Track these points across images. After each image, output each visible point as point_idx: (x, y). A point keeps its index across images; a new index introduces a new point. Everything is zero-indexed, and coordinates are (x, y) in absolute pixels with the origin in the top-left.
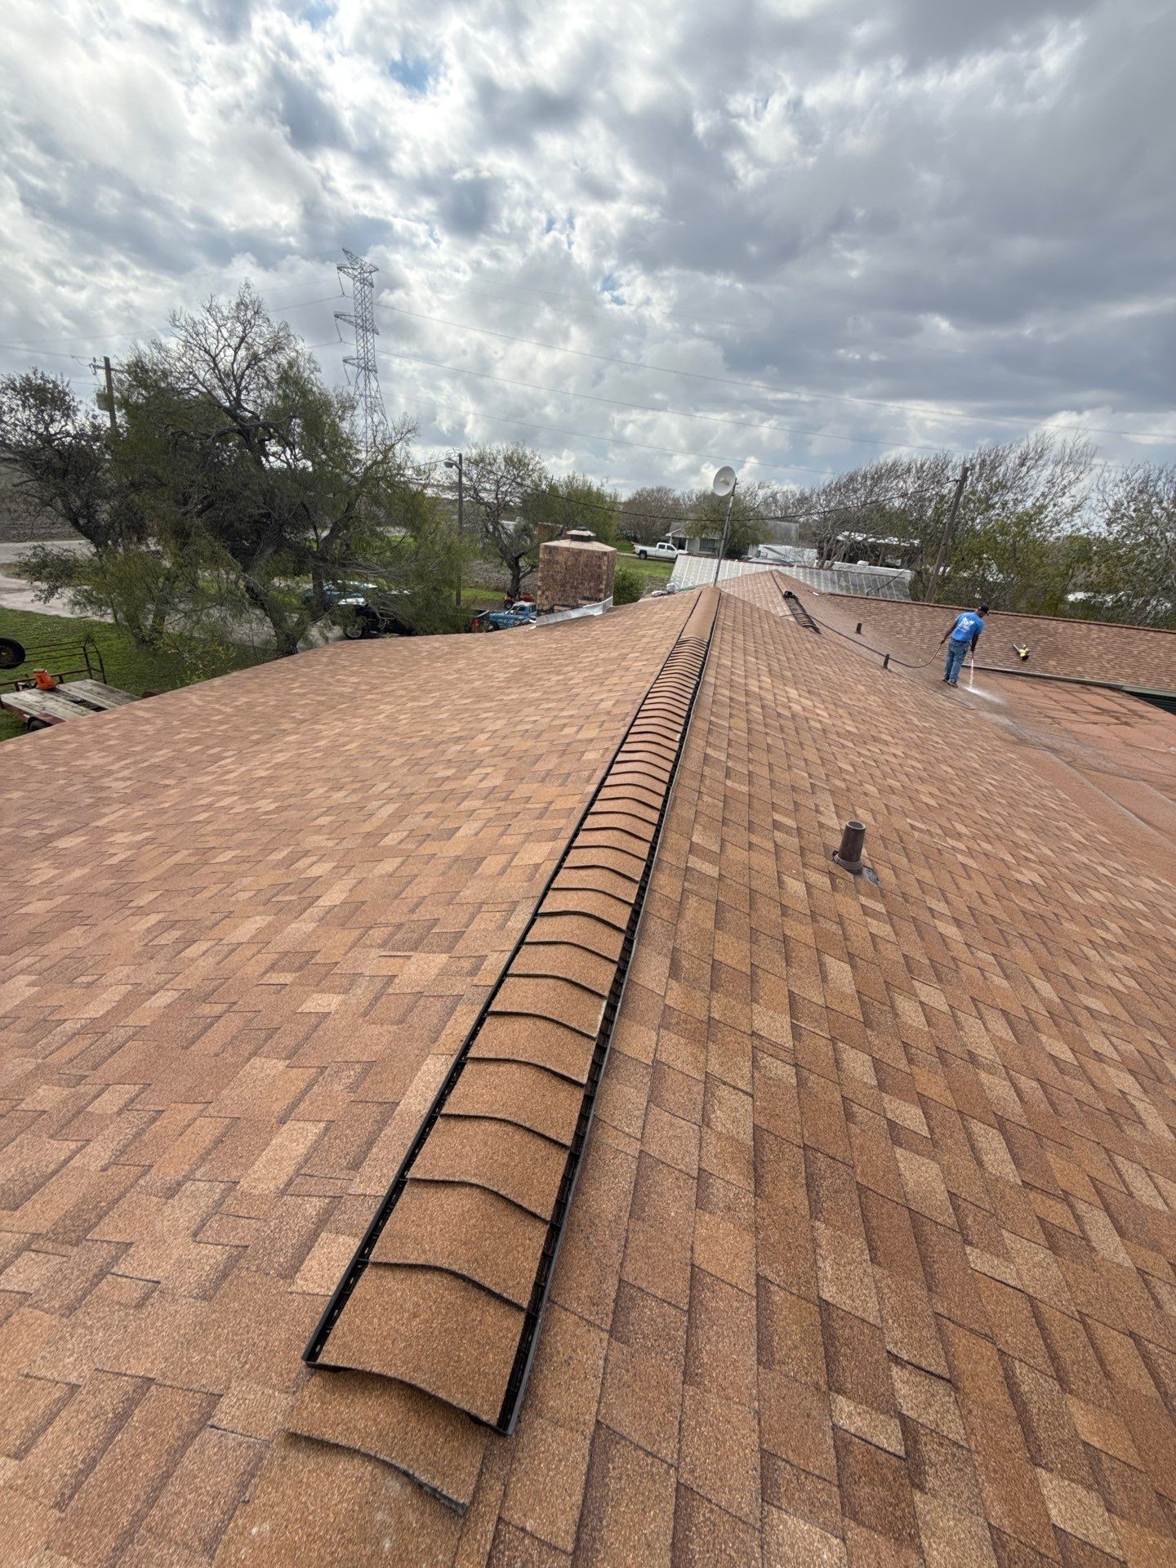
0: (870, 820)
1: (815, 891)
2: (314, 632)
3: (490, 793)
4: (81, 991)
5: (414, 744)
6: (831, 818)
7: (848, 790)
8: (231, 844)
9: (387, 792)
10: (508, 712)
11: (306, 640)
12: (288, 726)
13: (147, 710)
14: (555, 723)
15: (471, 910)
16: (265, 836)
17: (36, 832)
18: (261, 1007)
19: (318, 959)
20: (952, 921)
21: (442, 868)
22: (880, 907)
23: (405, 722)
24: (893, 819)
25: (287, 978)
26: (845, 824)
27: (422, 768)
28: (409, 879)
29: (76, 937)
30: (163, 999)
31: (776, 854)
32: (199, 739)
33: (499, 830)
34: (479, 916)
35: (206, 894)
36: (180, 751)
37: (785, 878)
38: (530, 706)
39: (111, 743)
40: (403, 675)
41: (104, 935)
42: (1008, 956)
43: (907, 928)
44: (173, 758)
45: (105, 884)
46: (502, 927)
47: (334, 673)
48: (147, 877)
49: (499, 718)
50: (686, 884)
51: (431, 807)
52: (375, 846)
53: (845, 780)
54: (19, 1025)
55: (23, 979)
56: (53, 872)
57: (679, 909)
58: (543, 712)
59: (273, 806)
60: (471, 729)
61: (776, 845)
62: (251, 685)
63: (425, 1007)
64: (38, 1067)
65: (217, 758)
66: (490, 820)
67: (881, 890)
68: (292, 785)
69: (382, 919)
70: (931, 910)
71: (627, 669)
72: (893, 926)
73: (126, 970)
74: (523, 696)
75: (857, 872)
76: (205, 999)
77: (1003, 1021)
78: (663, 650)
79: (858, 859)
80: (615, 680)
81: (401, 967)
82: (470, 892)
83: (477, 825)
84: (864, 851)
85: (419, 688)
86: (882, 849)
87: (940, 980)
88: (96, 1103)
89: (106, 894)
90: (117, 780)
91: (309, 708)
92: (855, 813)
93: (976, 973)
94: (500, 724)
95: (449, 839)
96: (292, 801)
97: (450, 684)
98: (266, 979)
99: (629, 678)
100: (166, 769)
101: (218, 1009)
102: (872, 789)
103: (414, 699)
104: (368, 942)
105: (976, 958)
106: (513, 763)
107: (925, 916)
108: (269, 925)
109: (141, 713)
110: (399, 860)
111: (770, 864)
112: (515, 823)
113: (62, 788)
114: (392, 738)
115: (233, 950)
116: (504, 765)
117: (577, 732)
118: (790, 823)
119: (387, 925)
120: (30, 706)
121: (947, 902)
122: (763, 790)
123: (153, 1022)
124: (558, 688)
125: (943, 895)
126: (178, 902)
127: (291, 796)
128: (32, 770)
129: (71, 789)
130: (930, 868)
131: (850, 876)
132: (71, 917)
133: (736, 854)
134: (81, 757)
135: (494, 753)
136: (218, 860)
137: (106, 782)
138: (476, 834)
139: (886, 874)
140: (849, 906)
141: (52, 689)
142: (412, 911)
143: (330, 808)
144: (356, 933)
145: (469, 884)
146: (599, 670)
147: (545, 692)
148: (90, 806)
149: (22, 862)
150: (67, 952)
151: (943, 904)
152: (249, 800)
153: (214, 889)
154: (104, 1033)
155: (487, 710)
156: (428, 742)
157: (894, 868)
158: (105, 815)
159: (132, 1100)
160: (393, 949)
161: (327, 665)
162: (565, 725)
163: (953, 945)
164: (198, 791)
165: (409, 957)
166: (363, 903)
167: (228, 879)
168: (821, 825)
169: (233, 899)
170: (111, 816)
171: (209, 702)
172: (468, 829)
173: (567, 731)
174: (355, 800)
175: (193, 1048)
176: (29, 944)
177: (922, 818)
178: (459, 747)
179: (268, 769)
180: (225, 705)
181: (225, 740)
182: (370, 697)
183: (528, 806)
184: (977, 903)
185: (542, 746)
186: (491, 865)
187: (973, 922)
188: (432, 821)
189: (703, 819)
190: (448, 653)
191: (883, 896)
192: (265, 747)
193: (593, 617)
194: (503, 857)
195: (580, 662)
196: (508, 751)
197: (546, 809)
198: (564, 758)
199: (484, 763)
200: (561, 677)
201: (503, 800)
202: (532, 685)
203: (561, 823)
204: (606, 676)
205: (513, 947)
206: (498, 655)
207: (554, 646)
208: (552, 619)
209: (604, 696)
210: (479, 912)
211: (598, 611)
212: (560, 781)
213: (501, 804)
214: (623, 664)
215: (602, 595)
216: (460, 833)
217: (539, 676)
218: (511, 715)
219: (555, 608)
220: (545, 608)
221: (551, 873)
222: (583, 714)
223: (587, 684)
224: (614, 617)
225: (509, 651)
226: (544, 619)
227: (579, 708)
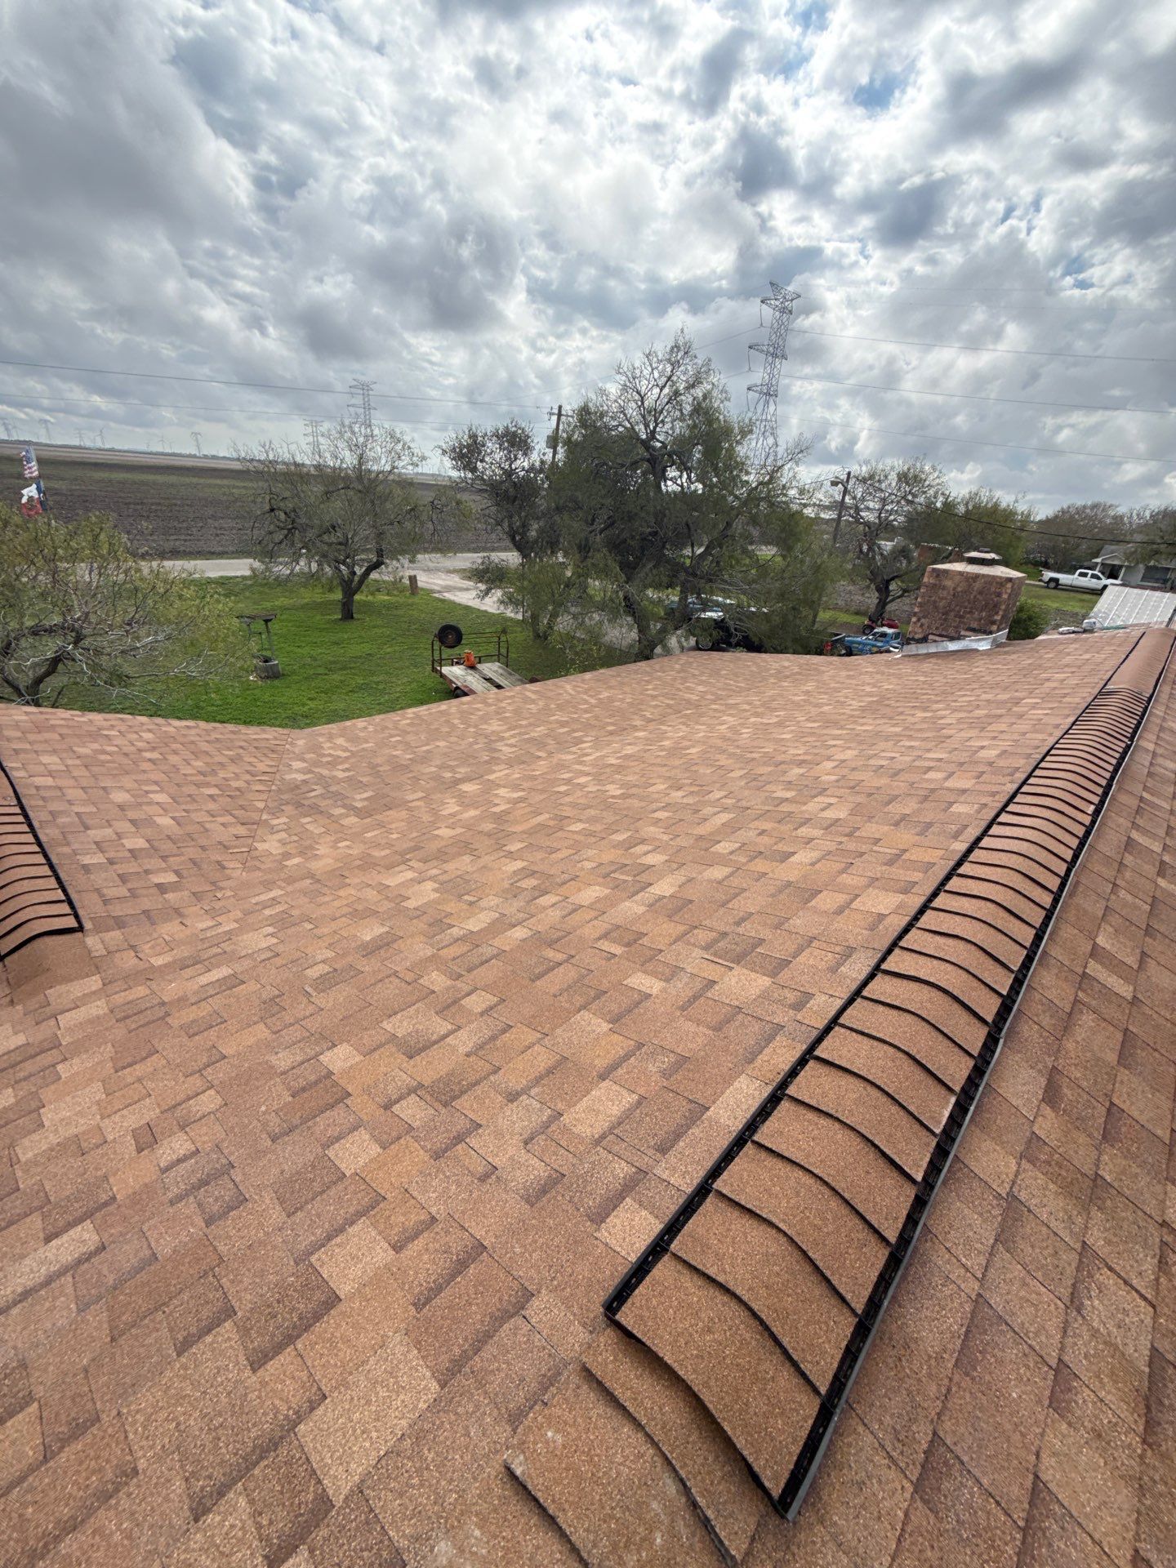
2: (673, 642)
3: (831, 825)
4: (465, 907)
5: (753, 759)
8: (582, 817)
9: (723, 800)
10: (861, 743)
11: (665, 647)
12: (638, 723)
13: (534, 692)
14: (917, 763)
15: (800, 941)
16: (610, 817)
17: (450, 775)
18: (593, 968)
19: (645, 941)
21: (772, 889)
23: (745, 736)
25: (617, 950)
27: (760, 784)
28: (737, 891)
29: (464, 864)
30: (519, 933)
32: (567, 722)
33: (838, 866)
34: (808, 950)
35: (559, 855)
36: (552, 730)
38: (887, 740)
39: (507, 715)
40: (749, 690)
41: (484, 867)
44: (547, 735)
45: (488, 826)
46: (833, 970)
47: (685, 680)
48: (518, 828)
49: (849, 748)
51: (767, 826)
52: (706, 850)
54: (425, 918)
55: (429, 885)
56: (458, 808)
58: (902, 750)
59: (619, 792)
60: (816, 754)
62: (613, 682)
63: (742, 1024)
64: (433, 956)
65: (578, 741)
66: (830, 853)
68: (636, 777)
69: (707, 922)
71: (1021, 716)
73: (497, 900)
74: (879, 728)
76: (551, 944)
78: (1077, 700)
80: (1003, 727)
81: (722, 976)
82: (800, 922)
83: (816, 855)
85: (762, 705)
88: (467, 999)
89: (489, 835)
90: (507, 745)
91: (660, 709)
94: (849, 754)
95: (782, 862)
96: (634, 791)
97: (797, 705)
98: (599, 944)
99: (1023, 726)
100: (540, 743)
101: (560, 957)
103: (757, 715)
104: (692, 940)
106: (860, 799)
108: (606, 897)
109: (529, 694)
110: (727, 871)
112: (857, 862)
113: (471, 745)
114: (731, 750)
115: (575, 910)
116: (851, 799)
117: (946, 779)
119: (711, 930)
120: (457, 678)
123: (512, 950)
124: (925, 726)
126: (539, 855)
127: (635, 786)
128: (453, 727)
129: (476, 747)
132: (464, 846)
134: (486, 723)
135: (840, 784)
136: (570, 828)
137: (499, 745)
138: (813, 864)
141: (472, 667)
142: (738, 924)
143: (668, 805)
144: (682, 928)
145: (801, 913)
146: (982, 713)
147: (907, 728)
148: (487, 762)
149: (439, 795)
150: (459, 873)
152: (600, 782)
153: (565, 853)
154: (477, 946)
155: (836, 738)
156: (768, 759)
158: (495, 772)
159: (491, 1008)
160: (715, 955)
161: (679, 672)
162: (930, 769)
164: (561, 766)
165: (731, 969)
166: (691, 902)
167: (577, 847)
169: (579, 865)
170: (499, 773)
171: (579, 692)
172: (803, 857)
173: (931, 775)
174: (691, 802)
175: (538, 983)
176: (437, 858)
178: (801, 771)
179: (618, 758)
180: (591, 696)
181: (588, 726)
182: (714, 707)
183: (875, 848)
185: (899, 786)
186: (827, 901)
188: (765, 840)
190: (800, 674)
192: (618, 738)
193: (976, 650)
194: (841, 895)
195: (955, 701)
196: (858, 785)
197: (898, 856)
198: (926, 805)
199: (828, 792)
200: (929, 714)
201: (846, 835)
202: (891, 719)
203: (917, 876)
204: (990, 721)
205: (846, 996)
206: (854, 682)
207: (922, 679)
208: (923, 649)
209: (984, 744)
210: (809, 946)
211: (984, 645)
212: (918, 829)
213: (844, 839)
214: (1015, 709)
215: (994, 628)
216: (792, 859)
217: (900, 710)
218: (864, 747)
219: (931, 637)
220: (917, 637)
221: (899, 929)
222: (954, 759)
223: (961, 726)
224: (1006, 653)
225: (867, 679)
226: (913, 649)
227: (950, 752)
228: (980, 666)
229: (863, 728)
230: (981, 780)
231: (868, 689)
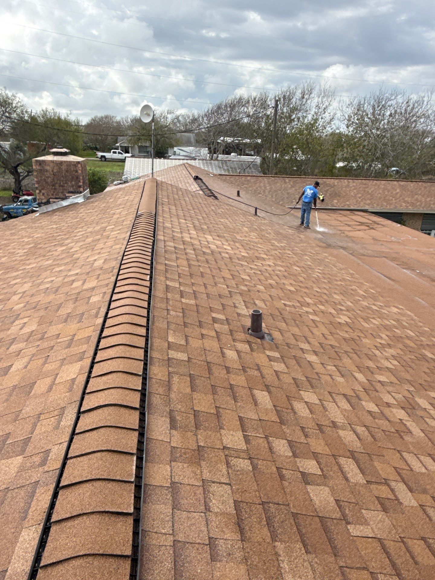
0: (263, 306)
1: (242, 354)
3: (29, 337)
6: (243, 309)
7: (249, 291)
10: (31, 277)
14: (66, 280)
15: (32, 421)
20: (312, 353)
21: (4, 397)
22: (277, 355)
24: (275, 303)
26: (251, 312)
31: (218, 337)
33: (41, 361)
34: (39, 424)
37: (225, 351)
38: (46, 271)
42: (341, 365)
43: (293, 362)
50: (170, 369)
53: (246, 285)
57: (169, 386)
58: (56, 274)
61: (217, 332)
66: (33, 355)
67: (276, 344)
70: (302, 349)
72: (285, 363)
74: (39, 265)
75: (262, 338)
77: (345, 400)
78: (129, 222)
79: (261, 330)
80: (102, 246)
82: (29, 409)
83: (26, 360)
84: (263, 325)
86: (272, 321)
87: (312, 387)
92: (255, 304)
93: (328, 378)
94: (27, 287)
95: (5, 375)
99: (110, 243)
102: (261, 288)
105: (327, 370)
106: (42, 313)
107: (299, 354)
111: (215, 345)
112: (52, 354)
116: (36, 315)
117: (83, 284)
118: (221, 317)
121: (309, 343)
122: (203, 300)
124: (64, 256)
125: (306, 339)
130: (298, 326)
131: (259, 340)
133: (195, 343)
135: (26, 308)
138: (26, 367)
139: (276, 334)
140: (261, 358)
145: (27, 403)
146: (90, 240)
147: (55, 260)
151: (307, 345)
155: (15, 278)
157: (280, 330)
162: (73, 281)
163: (315, 366)
168: (239, 315)
172: (18, 365)
177: (289, 299)
183: (58, 341)
184: (323, 340)
185: (60, 297)
186: (41, 386)
187: (322, 351)
189: (173, 326)
191: (277, 348)
193: (77, 203)
194: (48, 379)
195: (75, 236)
196: (37, 305)
197: (72, 340)
198: (77, 303)
199: (21, 316)
200: (64, 248)
201: (40, 340)
202: (44, 256)
203: (84, 347)
204: (94, 243)
205: (68, 439)
206: (16, 237)
207: (54, 226)
208: (50, 208)
209: (96, 258)
210: (39, 421)
211: (80, 200)
212: (78, 319)
213: (38, 343)
214: (104, 234)
215: (82, 189)
216: (13, 369)
217: (48, 249)
218: (34, 279)
219: (51, 200)
220: (44, 201)
221: (83, 383)
222: (84, 271)
223: (83, 251)
224: (92, 202)
225: (23, 233)
226: (44, 209)
227: (81, 268)
228: (83, 213)
229: (30, 266)
230: (100, 279)
231: (26, 240)
